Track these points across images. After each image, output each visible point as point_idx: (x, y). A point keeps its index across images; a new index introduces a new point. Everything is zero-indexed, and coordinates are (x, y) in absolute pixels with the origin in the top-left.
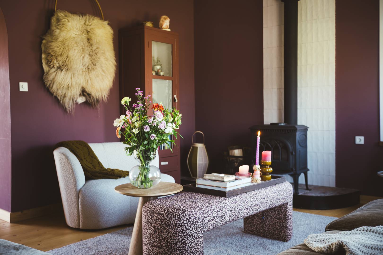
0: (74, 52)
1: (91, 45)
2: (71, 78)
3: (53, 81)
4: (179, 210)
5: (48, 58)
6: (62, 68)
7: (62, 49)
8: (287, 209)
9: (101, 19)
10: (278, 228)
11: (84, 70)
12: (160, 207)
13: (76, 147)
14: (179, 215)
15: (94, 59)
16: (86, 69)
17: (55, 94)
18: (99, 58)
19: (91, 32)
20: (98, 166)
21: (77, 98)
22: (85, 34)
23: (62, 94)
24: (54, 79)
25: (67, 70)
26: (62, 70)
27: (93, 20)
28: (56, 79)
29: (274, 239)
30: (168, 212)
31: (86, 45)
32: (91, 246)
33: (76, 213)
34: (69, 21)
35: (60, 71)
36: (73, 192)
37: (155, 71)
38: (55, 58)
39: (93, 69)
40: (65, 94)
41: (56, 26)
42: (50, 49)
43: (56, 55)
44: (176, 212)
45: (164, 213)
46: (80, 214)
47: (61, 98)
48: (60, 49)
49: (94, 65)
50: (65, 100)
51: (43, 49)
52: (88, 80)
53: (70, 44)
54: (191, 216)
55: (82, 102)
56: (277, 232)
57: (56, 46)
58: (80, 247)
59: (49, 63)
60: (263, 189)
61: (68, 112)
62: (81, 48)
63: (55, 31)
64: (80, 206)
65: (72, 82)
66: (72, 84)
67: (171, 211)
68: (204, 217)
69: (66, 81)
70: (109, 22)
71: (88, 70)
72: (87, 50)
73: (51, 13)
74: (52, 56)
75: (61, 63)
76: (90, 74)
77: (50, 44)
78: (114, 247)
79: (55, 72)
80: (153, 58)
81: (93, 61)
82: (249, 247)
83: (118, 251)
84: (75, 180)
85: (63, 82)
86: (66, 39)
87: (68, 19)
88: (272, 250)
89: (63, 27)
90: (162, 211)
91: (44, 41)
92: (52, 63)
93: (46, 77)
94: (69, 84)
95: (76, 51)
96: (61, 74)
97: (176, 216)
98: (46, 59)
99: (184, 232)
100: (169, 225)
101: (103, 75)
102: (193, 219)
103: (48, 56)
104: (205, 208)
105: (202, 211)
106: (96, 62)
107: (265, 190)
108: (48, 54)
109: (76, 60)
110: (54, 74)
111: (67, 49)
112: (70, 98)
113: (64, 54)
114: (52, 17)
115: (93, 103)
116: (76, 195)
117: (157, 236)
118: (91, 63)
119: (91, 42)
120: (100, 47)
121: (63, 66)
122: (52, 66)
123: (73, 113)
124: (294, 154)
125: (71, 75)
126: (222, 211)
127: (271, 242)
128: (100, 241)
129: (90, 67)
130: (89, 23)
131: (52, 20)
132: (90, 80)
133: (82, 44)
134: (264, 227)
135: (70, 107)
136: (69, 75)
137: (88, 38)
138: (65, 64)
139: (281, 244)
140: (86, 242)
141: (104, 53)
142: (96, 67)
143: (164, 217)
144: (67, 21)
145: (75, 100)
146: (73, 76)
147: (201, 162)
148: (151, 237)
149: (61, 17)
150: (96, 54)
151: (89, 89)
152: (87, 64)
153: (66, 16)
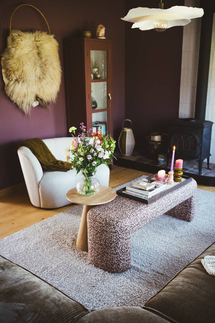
0: (28, 67)
1: (41, 58)
2: (27, 88)
3: (12, 92)
4: (114, 221)
5: (7, 73)
6: (19, 80)
7: (18, 65)
8: (192, 201)
9: (48, 34)
10: (185, 212)
11: (37, 80)
12: (100, 217)
13: (34, 146)
14: (114, 225)
15: (44, 70)
16: (38, 79)
17: (15, 102)
18: (48, 68)
19: (40, 47)
20: (51, 158)
21: (32, 103)
22: (36, 50)
23: (20, 101)
24: (13, 90)
25: (23, 81)
26: (19, 82)
27: (42, 36)
28: (14, 90)
29: (181, 219)
30: (106, 222)
31: (37, 60)
32: (50, 226)
33: (37, 197)
34: (22, 40)
35: (18, 83)
36: (34, 183)
37: (93, 73)
38: (13, 73)
39: (44, 78)
40: (23, 101)
41: (11, 45)
42: (8, 65)
43: (14, 70)
44: (111, 223)
45: (103, 223)
46: (41, 198)
47: (20, 104)
48: (16, 65)
49: (44, 74)
50: (23, 106)
51: (2, 64)
52: (40, 88)
53: (24, 60)
54: (122, 225)
55: (36, 105)
56: (184, 215)
57: (12, 63)
58: (43, 227)
59: (8, 76)
60: (175, 191)
61: (26, 114)
62: (33, 62)
63: (11, 49)
64: (40, 194)
65: (27, 91)
66: (27, 93)
67: (108, 221)
68: (132, 224)
69: (23, 91)
70: (55, 36)
71: (40, 80)
72: (38, 63)
73: (7, 33)
74: (10, 71)
75: (17, 76)
76: (41, 83)
77: (8, 61)
78: (67, 227)
79: (13, 84)
80: (91, 63)
81: (43, 71)
82: (163, 227)
83: (70, 231)
84: (35, 175)
85: (20, 92)
86: (21, 57)
87: (21, 38)
88: (179, 230)
89: (17, 46)
90: (101, 220)
91: (3, 58)
92: (10, 77)
93: (6, 89)
94: (25, 93)
95: (30, 65)
96: (18, 86)
97: (112, 226)
98: (6, 73)
99: (117, 236)
100: (107, 232)
101: (52, 82)
102: (124, 228)
103: (7, 71)
104: (132, 217)
105: (130, 221)
106: (45, 72)
107: (177, 192)
108: (7, 69)
109: (30, 73)
110: (13, 86)
111: (22, 65)
112: (27, 104)
113: (19, 69)
114: (8, 37)
115: (45, 105)
116: (37, 185)
117: (98, 237)
118: (41, 73)
119: (41, 56)
120: (49, 59)
121: (19, 78)
122: (11, 79)
123: (30, 116)
124: (200, 145)
125: (27, 87)
126: (145, 217)
127: (179, 222)
128: (56, 221)
129: (41, 77)
130: (38, 38)
131: (8, 40)
132: (42, 88)
133: (34, 59)
134: (174, 211)
135: (27, 110)
136: (25, 85)
137: (38, 52)
138: (21, 77)
139: (186, 224)
140: (46, 221)
141: (52, 64)
142: (46, 76)
143: (103, 226)
144: (20, 40)
145: (30, 104)
146: (28, 86)
147: (129, 144)
148: (93, 236)
149: (15, 36)
150: (45, 65)
151: (41, 96)
152: (39, 75)
153: (19, 35)
